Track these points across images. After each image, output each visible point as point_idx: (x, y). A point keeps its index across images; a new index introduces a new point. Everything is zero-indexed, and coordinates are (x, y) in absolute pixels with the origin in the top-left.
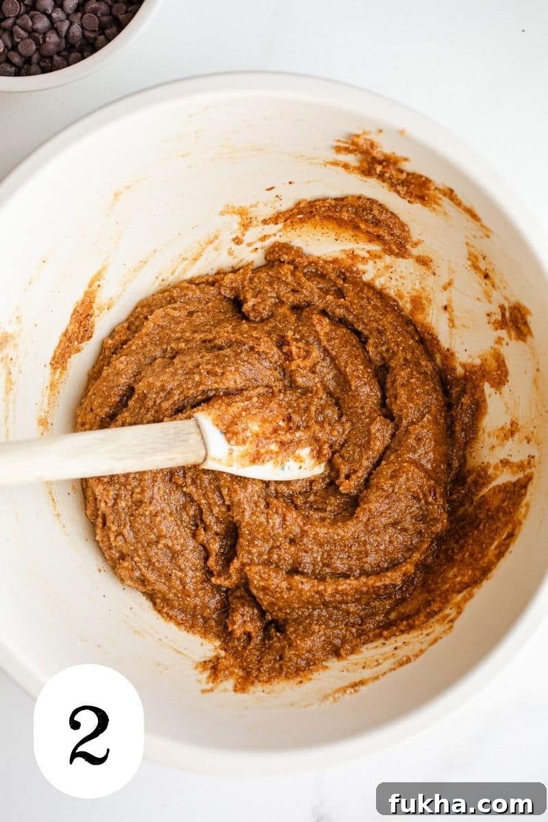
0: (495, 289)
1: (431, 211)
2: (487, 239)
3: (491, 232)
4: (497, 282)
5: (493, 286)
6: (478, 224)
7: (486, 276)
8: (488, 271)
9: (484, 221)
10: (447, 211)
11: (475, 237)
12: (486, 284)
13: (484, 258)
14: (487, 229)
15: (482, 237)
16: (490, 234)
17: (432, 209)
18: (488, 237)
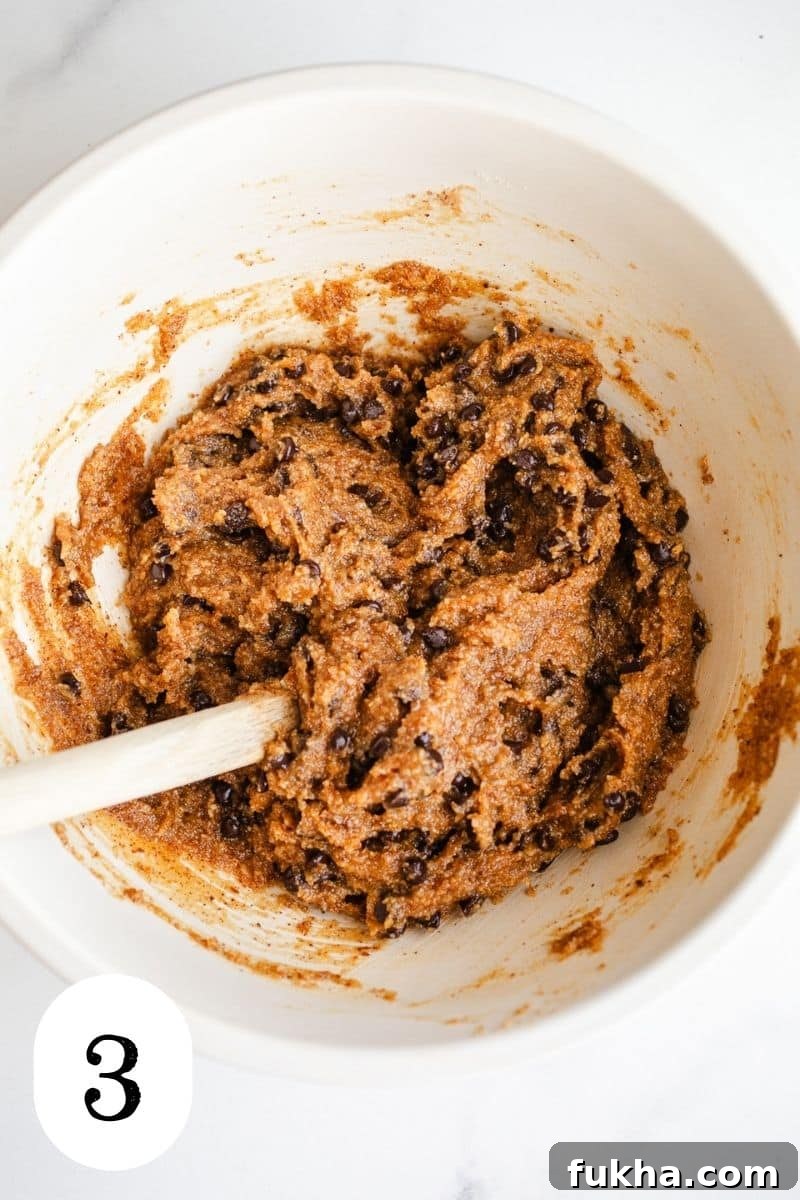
0: (621, 900)
1: (724, 790)
2: (694, 874)
3: (705, 877)
4: (632, 900)
5: (627, 895)
6: (714, 858)
7: (640, 883)
8: (646, 885)
9: (718, 867)
10: (725, 813)
11: (695, 857)
12: (628, 885)
13: (666, 876)
14: (708, 872)
15: (695, 867)
16: (700, 878)
17: (728, 790)
18: (697, 875)
